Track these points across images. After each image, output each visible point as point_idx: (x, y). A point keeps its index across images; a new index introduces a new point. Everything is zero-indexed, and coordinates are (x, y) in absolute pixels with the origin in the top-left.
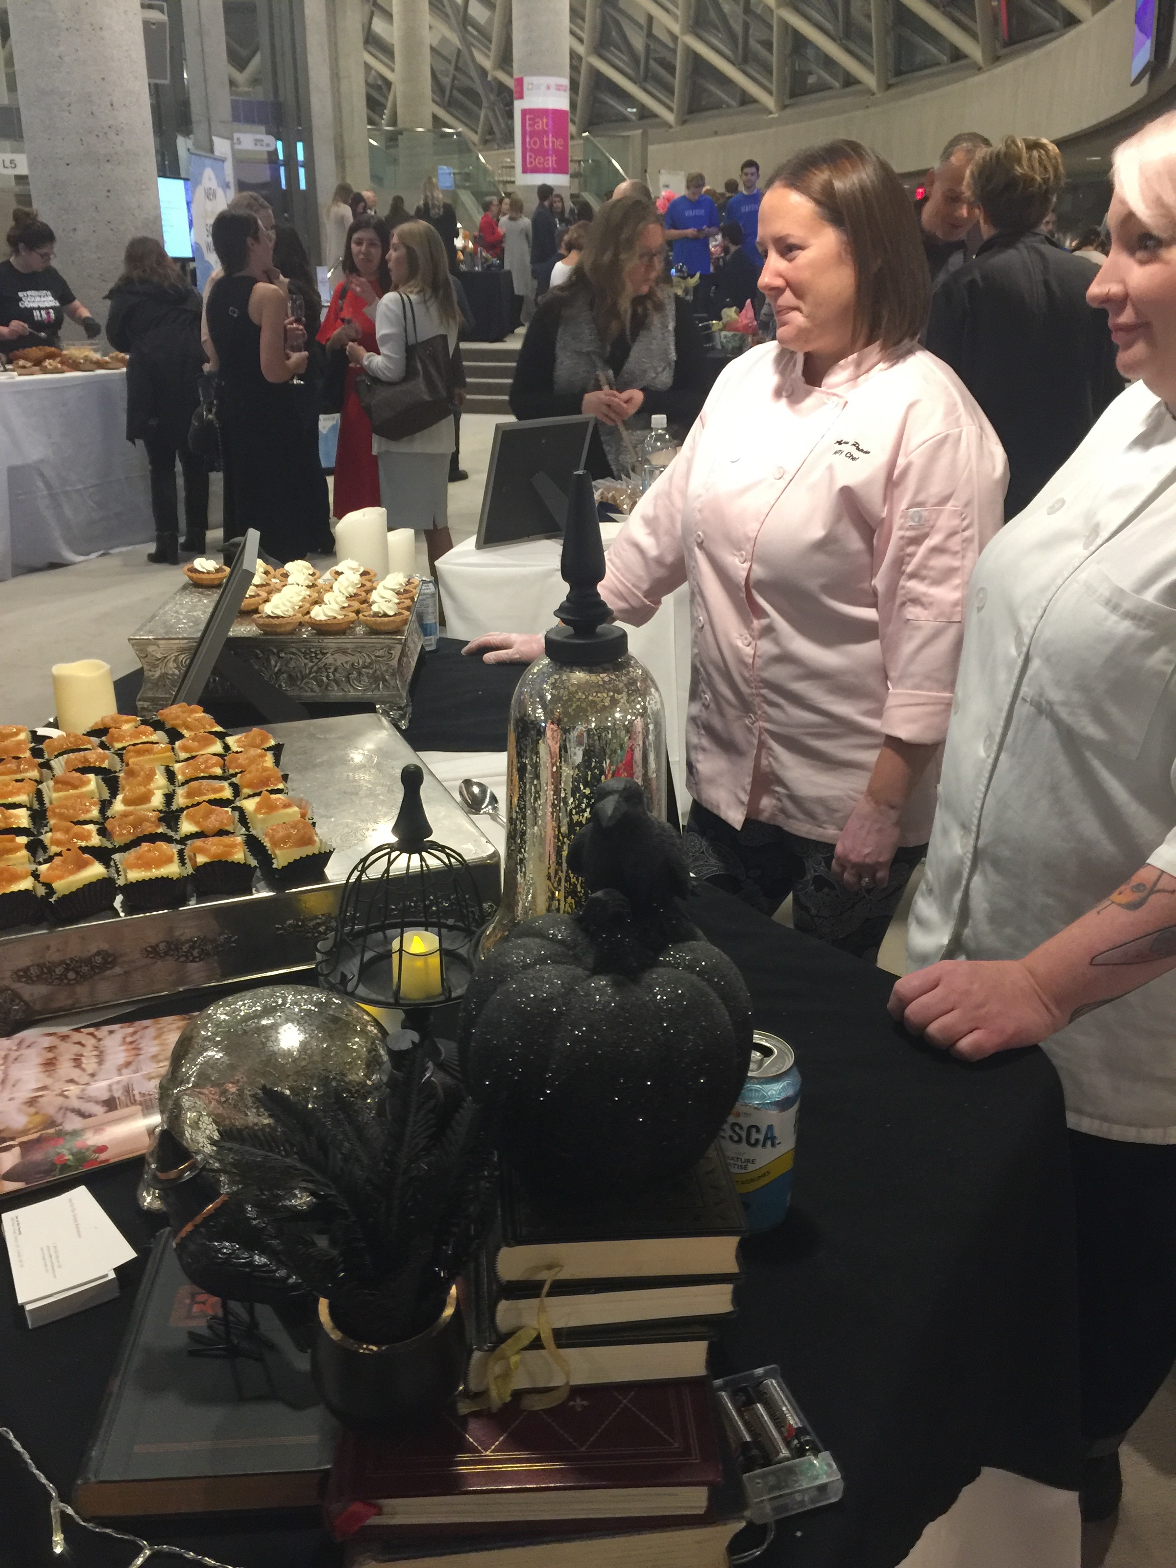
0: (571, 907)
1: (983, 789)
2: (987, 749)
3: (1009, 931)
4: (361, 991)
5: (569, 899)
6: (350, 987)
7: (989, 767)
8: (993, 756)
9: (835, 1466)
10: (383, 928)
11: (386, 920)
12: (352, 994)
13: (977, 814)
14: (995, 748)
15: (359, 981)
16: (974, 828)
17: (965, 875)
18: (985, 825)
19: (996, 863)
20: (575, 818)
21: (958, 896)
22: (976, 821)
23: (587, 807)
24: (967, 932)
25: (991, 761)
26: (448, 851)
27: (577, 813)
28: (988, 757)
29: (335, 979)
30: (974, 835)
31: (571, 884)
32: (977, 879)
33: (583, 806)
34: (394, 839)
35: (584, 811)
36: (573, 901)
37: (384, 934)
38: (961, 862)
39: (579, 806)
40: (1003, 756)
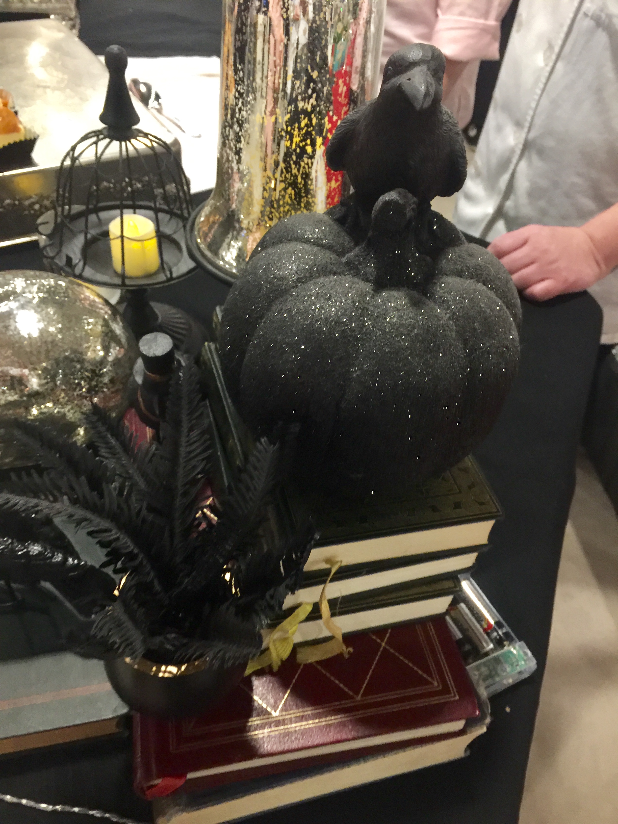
0: (291, 198)
1: (539, 92)
2: (546, 59)
3: (542, 203)
4: (88, 272)
5: (290, 191)
6: (77, 271)
7: (547, 74)
8: (551, 64)
9: (530, 654)
10: (97, 210)
11: (98, 202)
12: (80, 277)
13: (531, 113)
14: (554, 57)
15: (85, 264)
16: (527, 124)
17: (514, 161)
18: (538, 122)
19: (541, 152)
20: (301, 105)
21: (506, 177)
22: (529, 118)
23: (313, 92)
24: (509, 204)
25: (548, 69)
26: (150, 137)
27: (303, 99)
28: (546, 65)
29: (61, 262)
30: (526, 130)
31: (292, 175)
32: (523, 164)
33: (310, 91)
34: (101, 126)
35: (310, 97)
36: (293, 192)
37: (98, 217)
38: (512, 151)
39: (306, 91)
40: (560, 65)
